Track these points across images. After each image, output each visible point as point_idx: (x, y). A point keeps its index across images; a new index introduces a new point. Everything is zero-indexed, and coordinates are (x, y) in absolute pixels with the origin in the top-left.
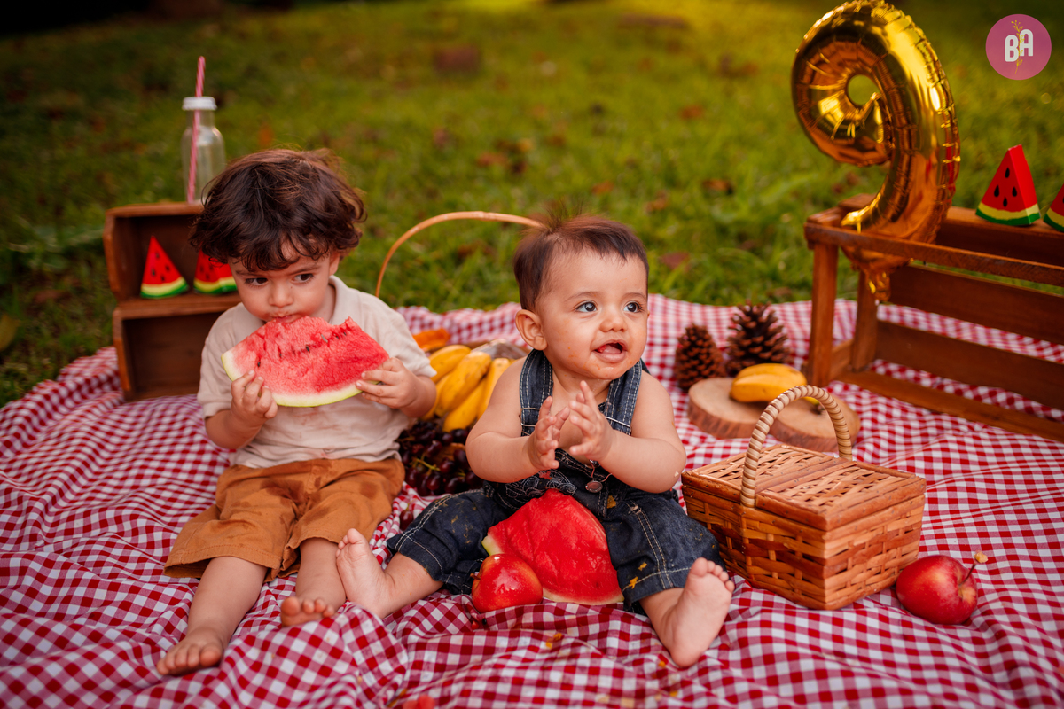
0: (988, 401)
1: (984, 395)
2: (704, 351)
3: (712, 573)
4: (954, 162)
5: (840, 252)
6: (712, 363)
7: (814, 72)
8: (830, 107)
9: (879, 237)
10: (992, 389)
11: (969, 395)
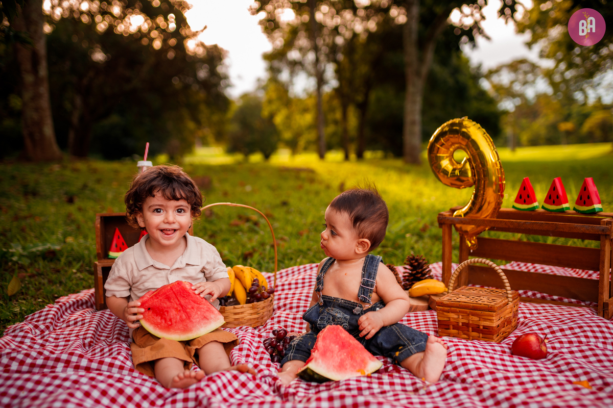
0: (524, 296)
3: (437, 342)
4: (502, 184)
7: (439, 148)
8: (445, 164)
9: (473, 218)
10: (525, 291)
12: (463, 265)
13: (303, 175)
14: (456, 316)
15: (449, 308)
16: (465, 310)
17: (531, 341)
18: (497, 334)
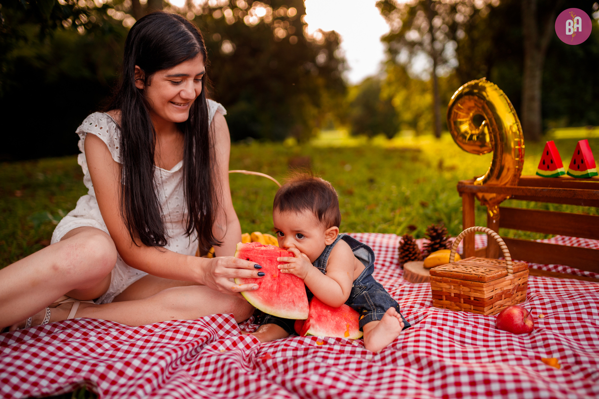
0: (554, 271)
1: (552, 268)
2: (411, 247)
4: (522, 148)
5: (476, 199)
6: (415, 253)
7: (457, 113)
8: (465, 128)
9: (491, 186)
10: (555, 265)
11: (545, 269)
12: (464, 234)
13: (408, 155)
14: (448, 287)
15: (441, 278)
16: (456, 280)
17: (513, 314)
18: (491, 306)
